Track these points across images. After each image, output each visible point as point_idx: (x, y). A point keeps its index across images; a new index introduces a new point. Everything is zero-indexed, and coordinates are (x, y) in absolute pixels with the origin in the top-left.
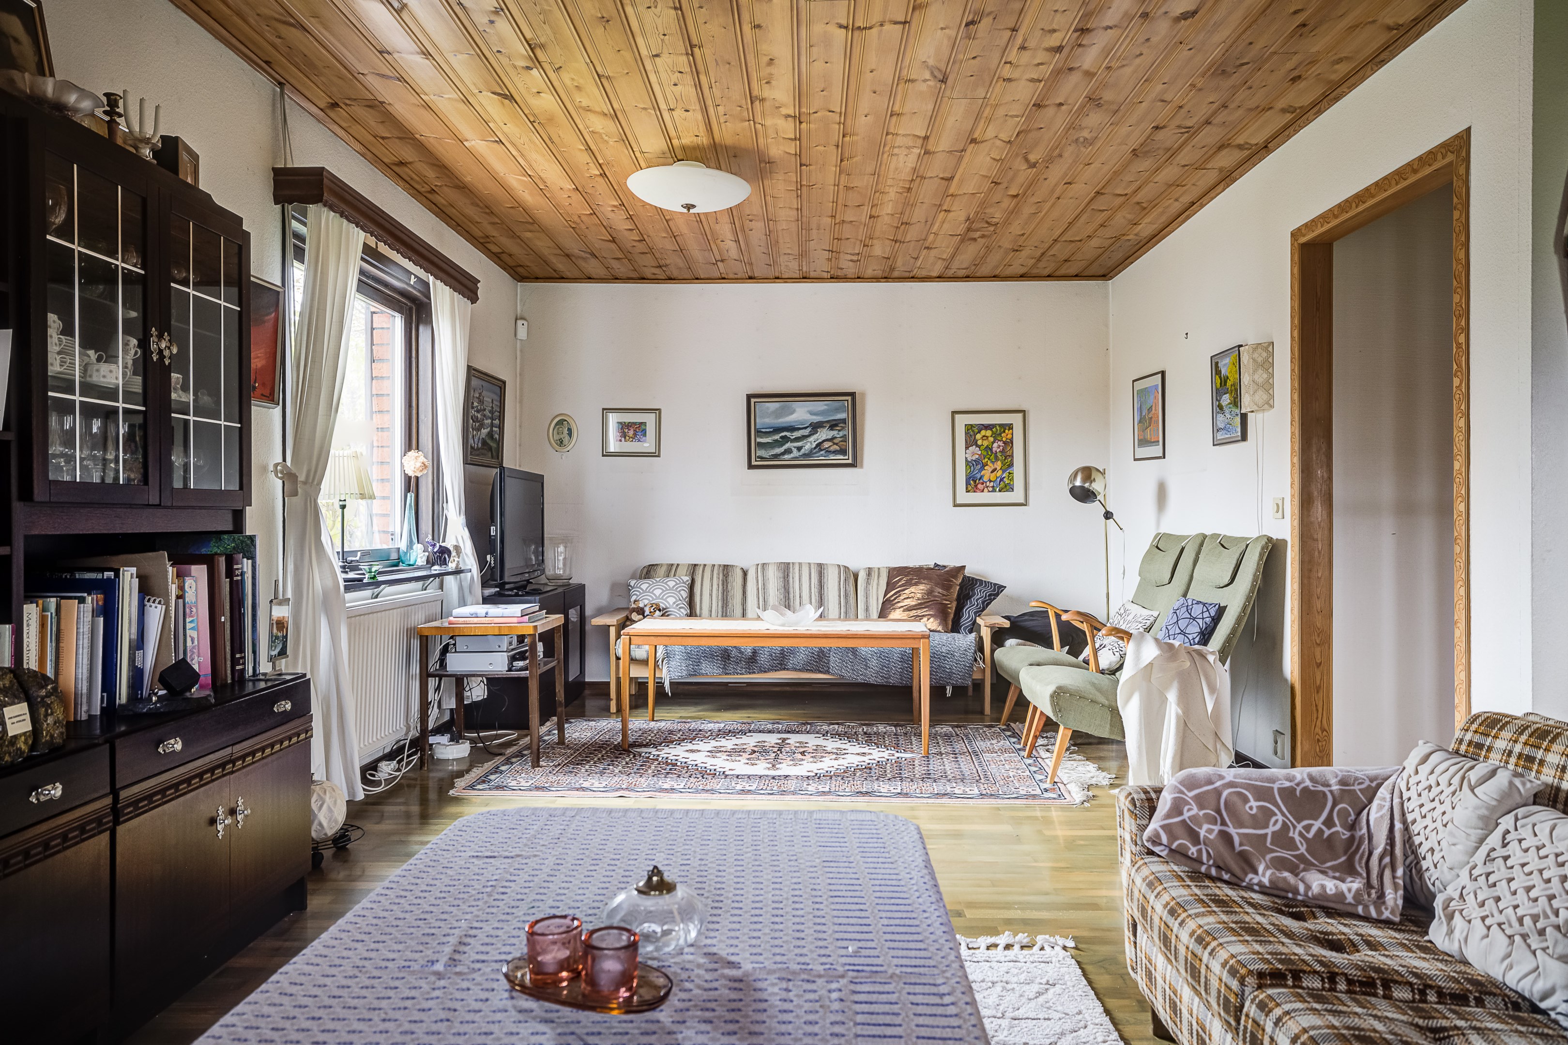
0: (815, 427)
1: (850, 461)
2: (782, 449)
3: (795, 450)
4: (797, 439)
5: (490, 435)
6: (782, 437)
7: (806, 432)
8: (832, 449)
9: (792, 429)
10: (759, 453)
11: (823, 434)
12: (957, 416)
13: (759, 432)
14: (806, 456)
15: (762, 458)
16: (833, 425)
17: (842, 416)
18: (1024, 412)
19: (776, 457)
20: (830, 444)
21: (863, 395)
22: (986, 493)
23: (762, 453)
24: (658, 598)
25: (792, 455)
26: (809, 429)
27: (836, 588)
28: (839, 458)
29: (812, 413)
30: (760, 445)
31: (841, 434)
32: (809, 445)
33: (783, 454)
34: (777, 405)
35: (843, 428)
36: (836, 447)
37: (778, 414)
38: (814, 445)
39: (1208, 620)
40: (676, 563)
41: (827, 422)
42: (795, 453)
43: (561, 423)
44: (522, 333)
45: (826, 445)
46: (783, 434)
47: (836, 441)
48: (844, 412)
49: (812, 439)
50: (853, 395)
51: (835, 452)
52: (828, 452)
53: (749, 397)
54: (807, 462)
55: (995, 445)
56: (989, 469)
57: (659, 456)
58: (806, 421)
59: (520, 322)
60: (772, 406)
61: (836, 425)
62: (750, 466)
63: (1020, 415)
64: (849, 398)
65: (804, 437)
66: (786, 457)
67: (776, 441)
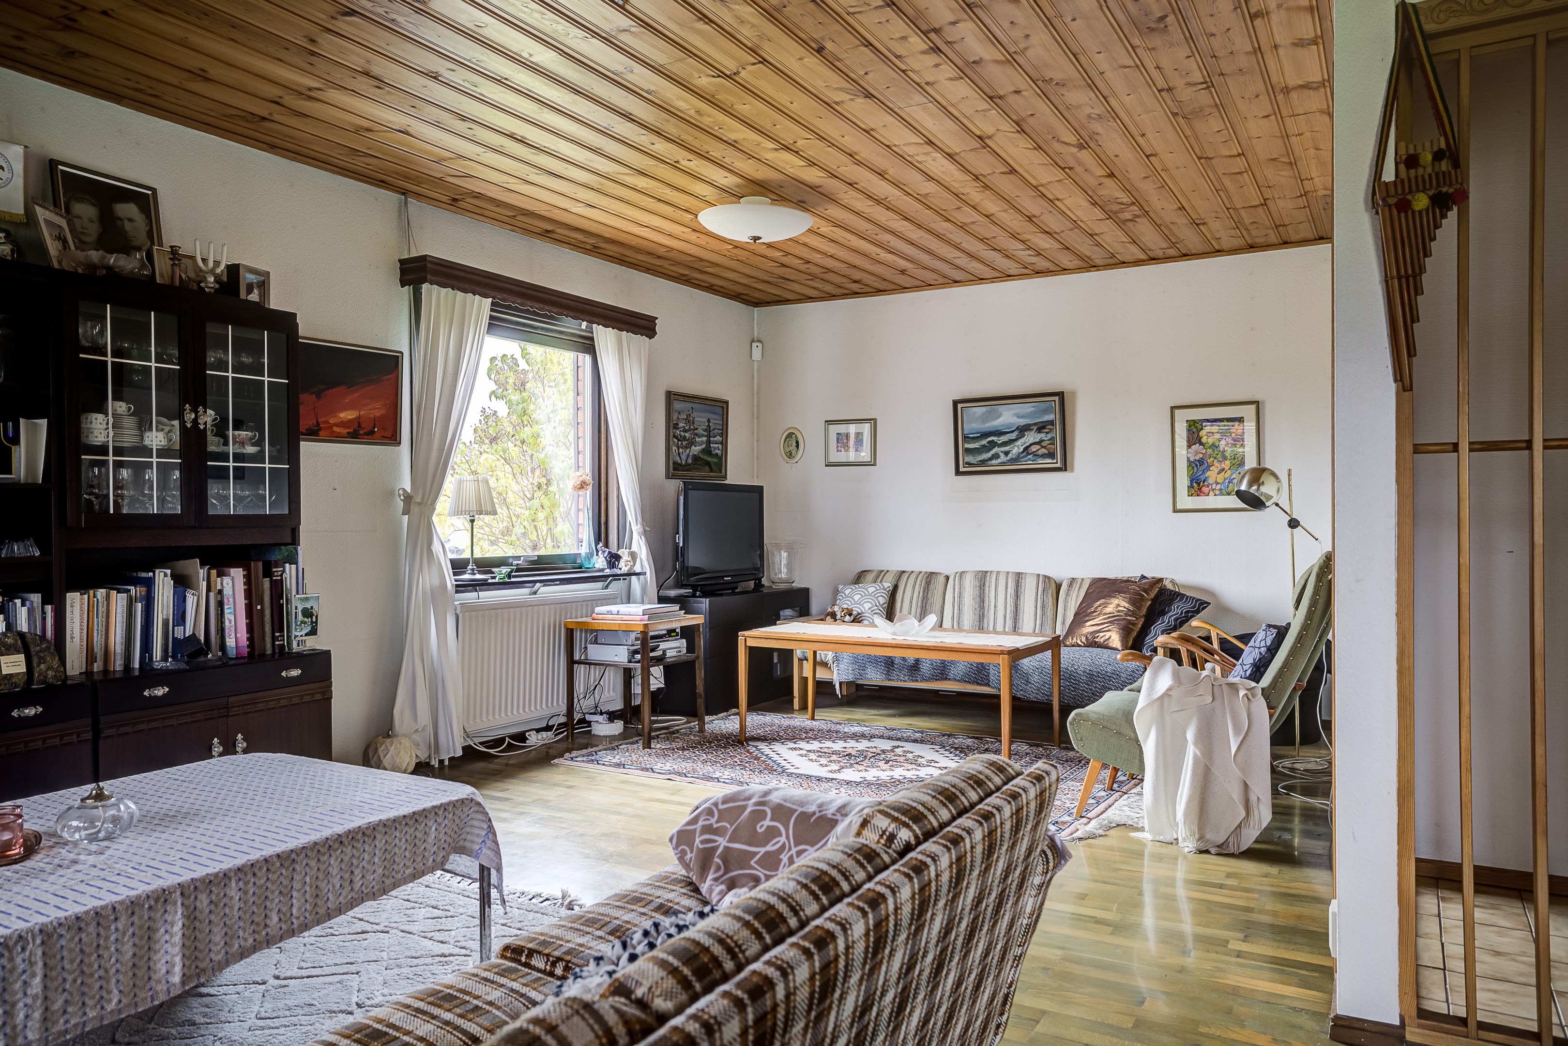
0: (1023, 430)
1: (1058, 465)
2: (989, 455)
3: (1002, 455)
4: (1005, 444)
5: (707, 451)
6: (989, 442)
7: (1013, 436)
8: (1040, 452)
9: (999, 433)
10: (967, 459)
11: (1031, 437)
12: (1177, 411)
13: (966, 438)
14: (1014, 461)
15: (970, 464)
16: (1041, 428)
17: (1050, 417)
18: (1257, 403)
19: (983, 462)
20: (1038, 447)
21: (1073, 394)
22: (1211, 497)
23: (970, 459)
24: (856, 603)
25: (999, 461)
26: (1016, 433)
27: (1033, 599)
28: (1047, 462)
29: (1019, 417)
30: (968, 451)
31: (1049, 436)
32: (1016, 449)
33: (991, 459)
34: (984, 409)
35: (1051, 430)
36: (1044, 451)
37: (985, 418)
38: (1021, 450)
39: (1263, 650)
40: (886, 569)
41: (1035, 424)
42: (1003, 458)
43: (790, 435)
44: (757, 354)
45: (1034, 448)
46: (990, 439)
47: (1044, 444)
48: (1050, 413)
49: (1019, 443)
50: (1061, 395)
51: (1043, 456)
52: (1036, 455)
53: (955, 403)
54: (1014, 468)
55: (1223, 442)
56: (1214, 470)
57: (874, 465)
58: (1013, 424)
59: (754, 345)
60: (979, 411)
61: (1044, 427)
62: (958, 472)
63: (1253, 407)
64: (1056, 398)
65: (1012, 441)
66: (994, 462)
67: (984, 446)
